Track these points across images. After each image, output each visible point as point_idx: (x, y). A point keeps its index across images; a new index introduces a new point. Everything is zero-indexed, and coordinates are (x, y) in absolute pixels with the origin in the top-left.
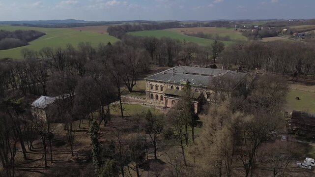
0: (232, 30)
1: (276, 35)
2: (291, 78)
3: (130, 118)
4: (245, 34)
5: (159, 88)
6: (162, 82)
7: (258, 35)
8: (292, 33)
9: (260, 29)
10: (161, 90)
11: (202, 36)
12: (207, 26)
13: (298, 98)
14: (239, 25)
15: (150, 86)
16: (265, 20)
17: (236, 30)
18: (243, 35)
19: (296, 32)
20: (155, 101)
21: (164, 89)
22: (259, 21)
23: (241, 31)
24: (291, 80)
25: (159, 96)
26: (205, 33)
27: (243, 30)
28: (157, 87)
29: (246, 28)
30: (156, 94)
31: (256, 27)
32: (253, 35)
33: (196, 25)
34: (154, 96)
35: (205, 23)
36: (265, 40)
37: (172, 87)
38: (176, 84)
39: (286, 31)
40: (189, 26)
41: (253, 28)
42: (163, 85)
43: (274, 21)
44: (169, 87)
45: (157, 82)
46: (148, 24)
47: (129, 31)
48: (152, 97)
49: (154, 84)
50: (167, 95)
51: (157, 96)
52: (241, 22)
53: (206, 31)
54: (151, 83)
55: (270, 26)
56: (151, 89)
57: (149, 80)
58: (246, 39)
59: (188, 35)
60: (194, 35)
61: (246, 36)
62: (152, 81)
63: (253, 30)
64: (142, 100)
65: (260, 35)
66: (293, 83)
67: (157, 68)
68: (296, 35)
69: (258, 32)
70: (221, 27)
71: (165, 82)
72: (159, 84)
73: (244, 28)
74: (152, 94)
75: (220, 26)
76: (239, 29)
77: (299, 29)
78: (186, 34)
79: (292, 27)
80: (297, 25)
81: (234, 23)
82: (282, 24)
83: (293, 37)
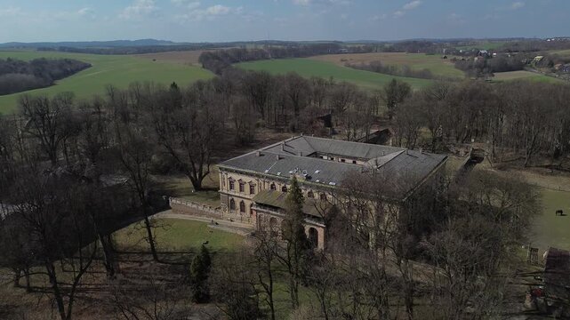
0: (438, 57)
1: (520, 67)
2: (547, 163)
3: (173, 258)
4: (460, 66)
5: (247, 188)
6: (251, 175)
7: (485, 67)
8: (551, 64)
9: (491, 57)
10: (252, 191)
11: (377, 69)
12: (390, 50)
13: (561, 212)
14: (450, 48)
15: (227, 182)
16: (502, 40)
17: (445, 57)
18: (456, 67)
19: (560, 61)
20: (239, 215)
21: (256, 189)
22: (490, 40)
23: (454, 60)
24: (547, 167)
25: (247, 203)
26: (384, 64)
27: (458, 58)
28: (242, 185)
29: (463, 54)
30: (241, 200)
31: (482, 52)
32: (476, 67)
33: (369, 48)
34: (238, 205)
35: (387, 46)
36: (499, 76)
37: (273, 187)
38: (280, 180)
39: (541, 60)
40: (356, 50)
41: (477, 53)
42: (254, 180)
43: (516, 41)
44: (267, 186)
45: (241, 173)
46: (279, 47)
47: (243, 61)
48: (232, 205)
49: (236, 177)
50: (260, 205)
51: (242, 204)
52: (455, 42)
53: (386, 59)
54: (230, 175)
55: (510, 51)
56: (231, 188)
57: (226, 170)
58: (462, 75)
59: (354, 67)
60: (363, 68)
61: (462, 69)
62: (231, 171)
63: (476, 59)
64: (213, 212)
65: (489, 67)
66: (552, 174)
67: (270, 135)
68: (561, 69)
69: (485, 62)
70: (416, 52)
71: (257, 176)
72: (246, 179)
73: (458, 54)
74: (233, 199)
75: (414, 51)
76: (451, 57)
77: (566, 56)
78: (349, 66)
79: (552, 53)
80: (562, 49)
81: (441, 44)
82: (533, 47)
83: (554, 71)
